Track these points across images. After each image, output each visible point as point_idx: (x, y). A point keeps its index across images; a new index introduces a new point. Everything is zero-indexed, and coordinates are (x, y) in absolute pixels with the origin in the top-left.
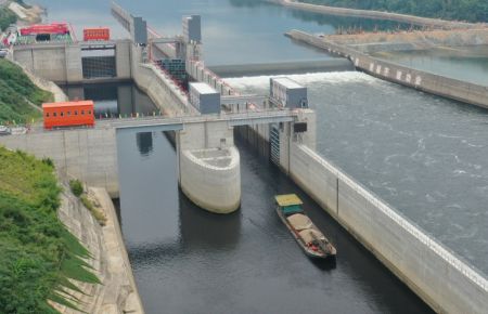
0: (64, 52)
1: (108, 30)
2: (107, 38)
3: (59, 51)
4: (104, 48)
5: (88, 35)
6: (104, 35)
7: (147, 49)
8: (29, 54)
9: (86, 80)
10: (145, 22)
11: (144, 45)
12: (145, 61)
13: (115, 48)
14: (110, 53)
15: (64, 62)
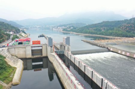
0: (25, 49)
1: (40, 41)
2: (40, 44)
3: (24, 48)
4: (39, 47)
5: (34, 43)
6: (39, 42)
7: (52, 48)
8: (14, 49)
9: (33, 57)
10: (52, 39)
11: (52, 47)
12: (52, 52)
13: (42, 46)
14: (41, 48)
15: (25, 51)
